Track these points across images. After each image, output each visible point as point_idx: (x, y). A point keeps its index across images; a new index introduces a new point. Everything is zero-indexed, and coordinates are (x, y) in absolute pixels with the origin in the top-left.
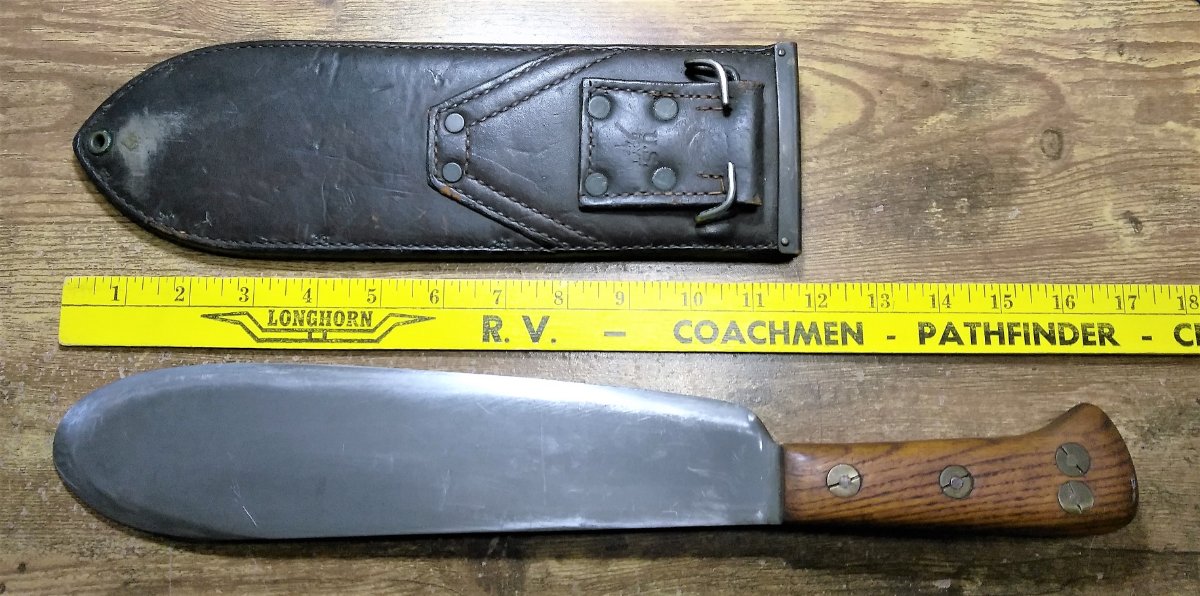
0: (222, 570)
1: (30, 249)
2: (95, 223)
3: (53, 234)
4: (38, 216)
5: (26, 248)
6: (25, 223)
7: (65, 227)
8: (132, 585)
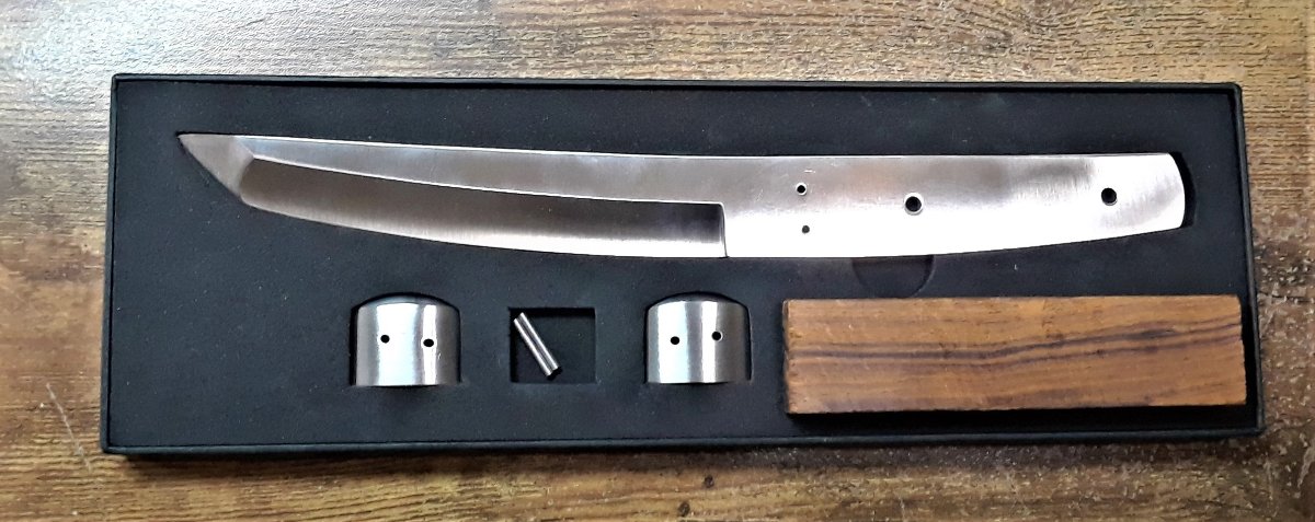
0: (967, 486)
1: (678, 58)
2: (762, 24)
3: (707, 39)
4: (686, 14)
5: (673, 58)
6: (668, 23)
7: (722, 30)
8: (853, 506)
